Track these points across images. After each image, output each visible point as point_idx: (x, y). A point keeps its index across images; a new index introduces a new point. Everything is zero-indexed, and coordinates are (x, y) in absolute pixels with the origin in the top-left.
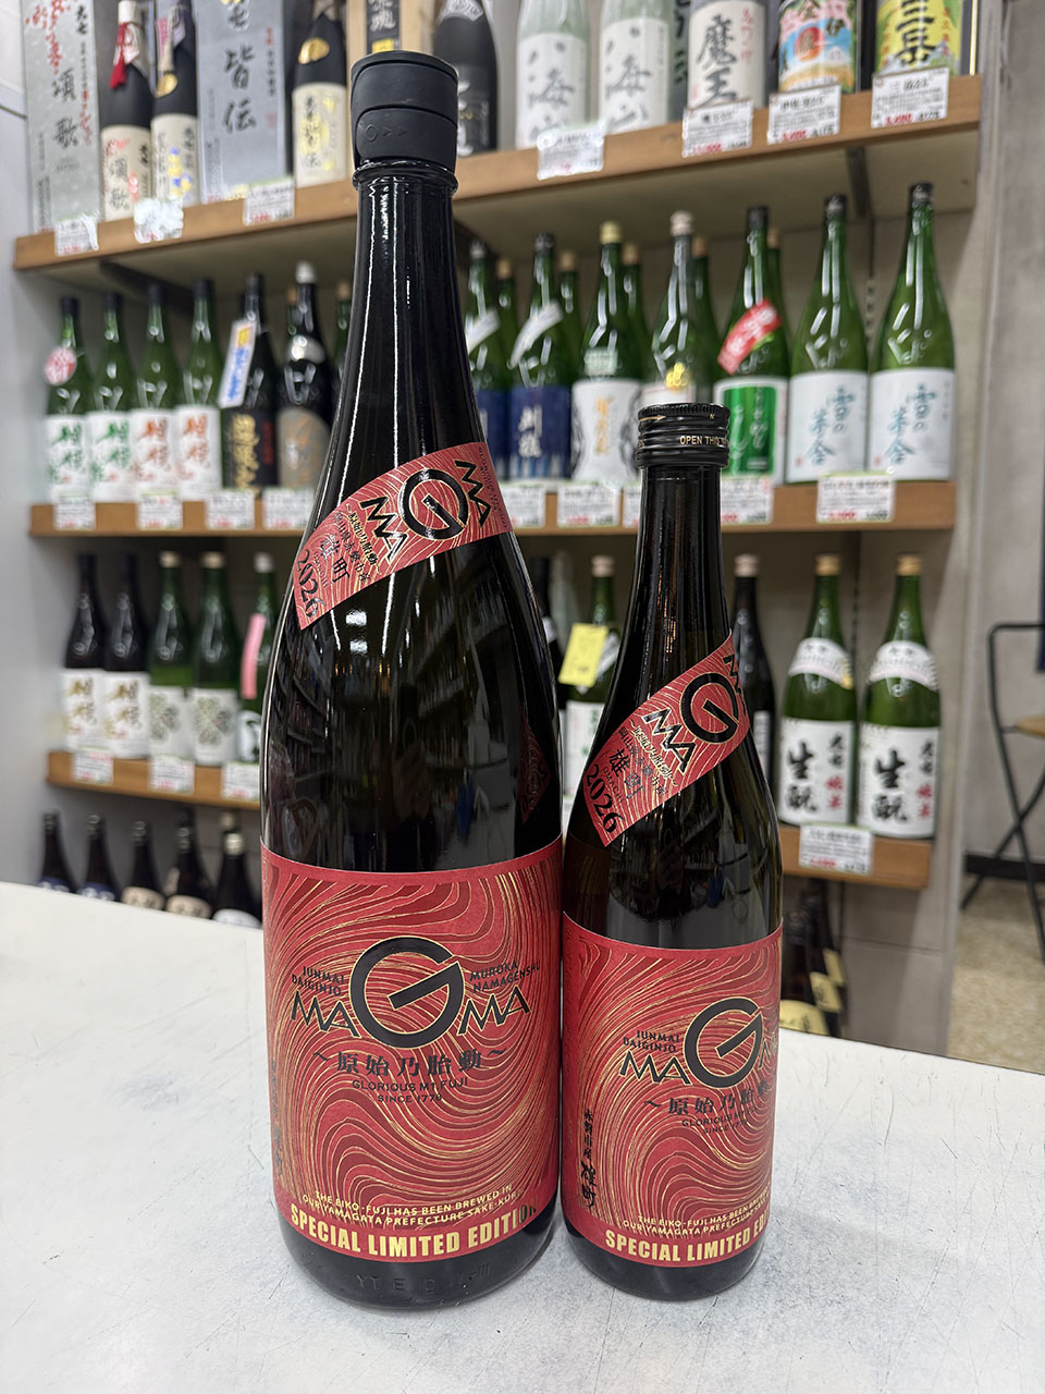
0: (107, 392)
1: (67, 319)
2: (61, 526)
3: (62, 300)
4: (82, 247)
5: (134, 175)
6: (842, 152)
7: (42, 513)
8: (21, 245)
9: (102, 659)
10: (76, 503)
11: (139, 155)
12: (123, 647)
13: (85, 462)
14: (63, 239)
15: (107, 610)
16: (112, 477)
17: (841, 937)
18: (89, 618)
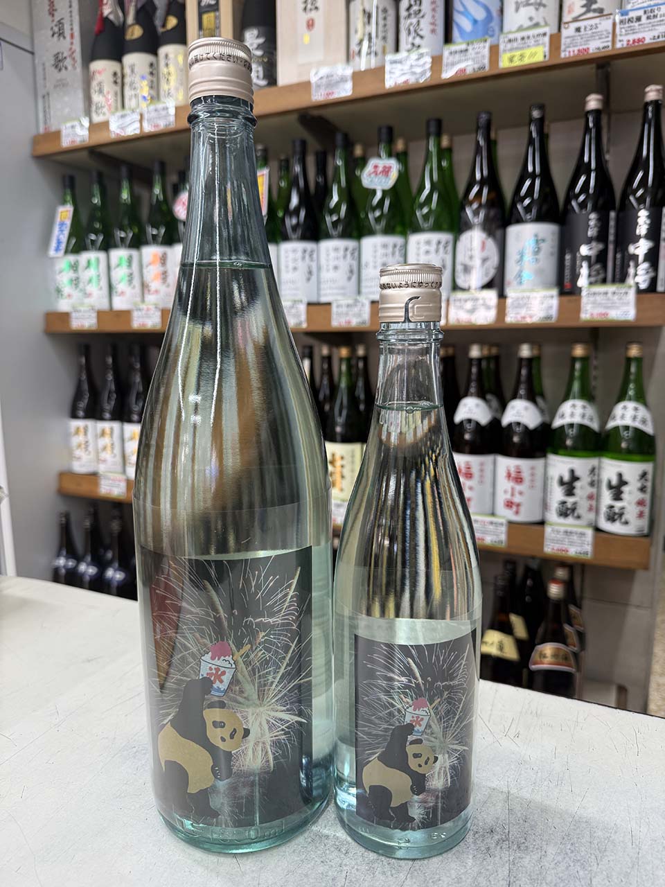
3: (63, 178)
4: (78, 141)
5: (108, 93)
6: (594, 65)
8: (37, 140)
9: (94, 413)
11: (112, 79)
12: (108, 406)
14: (65, 135)
15: (98, 382)
17: (582, 598)
18: (86, 387)
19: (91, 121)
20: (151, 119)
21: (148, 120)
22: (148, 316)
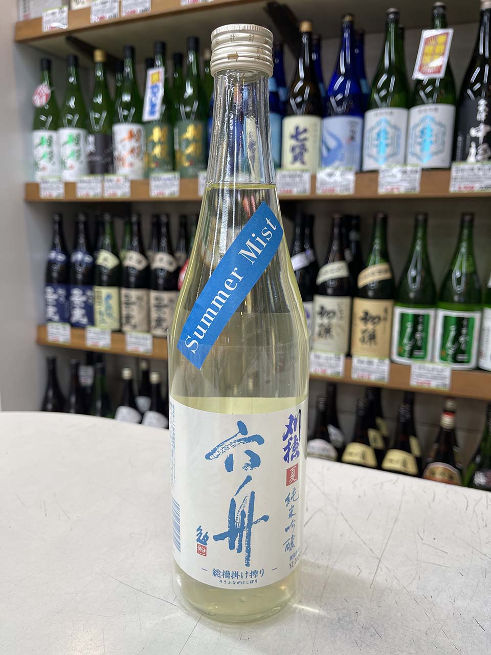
0: (70, 117)
1: (45, 72)
2: (43, 196)
3: (42, 61)
4: (57, 30)
7: (32, 188)
8: (19, 26)
10: (52, 183)
13: (55, 159)
14: (46, 22)
16: (71, 167)
19: (70, 8)
20: (128, 6)
21: (125, 7)
22: (119, 187)
